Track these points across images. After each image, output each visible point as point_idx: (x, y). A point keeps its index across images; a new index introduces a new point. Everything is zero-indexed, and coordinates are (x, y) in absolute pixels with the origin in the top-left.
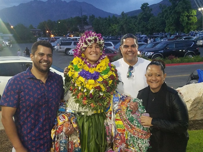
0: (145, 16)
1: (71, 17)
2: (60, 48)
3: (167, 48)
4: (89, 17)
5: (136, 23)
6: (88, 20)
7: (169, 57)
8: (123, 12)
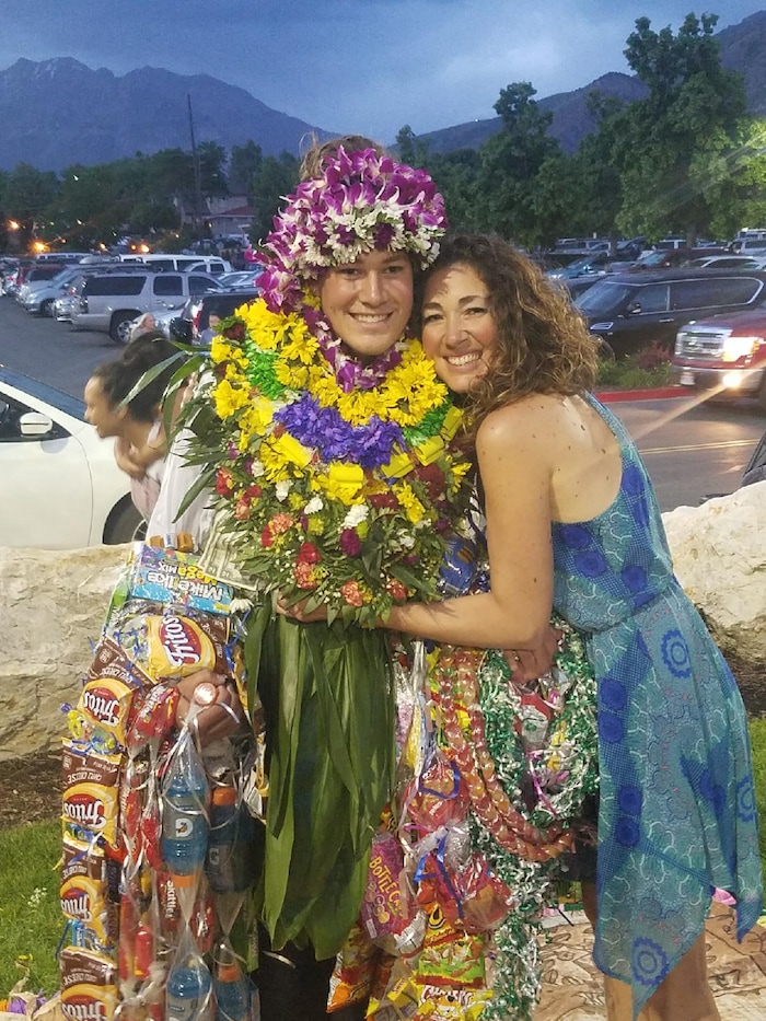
0: (516, 153)
1: (139, 154)
2: (85, 308)
3: (630, 307)
4: (229, 156)
5: (473, 186)
6: (226, 168)
7: (644, 353)
8: (406, 131)
